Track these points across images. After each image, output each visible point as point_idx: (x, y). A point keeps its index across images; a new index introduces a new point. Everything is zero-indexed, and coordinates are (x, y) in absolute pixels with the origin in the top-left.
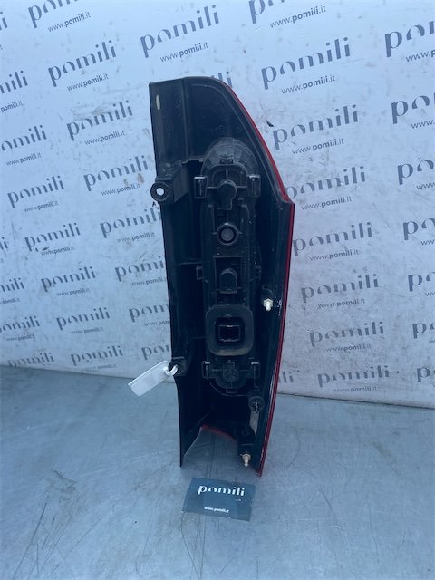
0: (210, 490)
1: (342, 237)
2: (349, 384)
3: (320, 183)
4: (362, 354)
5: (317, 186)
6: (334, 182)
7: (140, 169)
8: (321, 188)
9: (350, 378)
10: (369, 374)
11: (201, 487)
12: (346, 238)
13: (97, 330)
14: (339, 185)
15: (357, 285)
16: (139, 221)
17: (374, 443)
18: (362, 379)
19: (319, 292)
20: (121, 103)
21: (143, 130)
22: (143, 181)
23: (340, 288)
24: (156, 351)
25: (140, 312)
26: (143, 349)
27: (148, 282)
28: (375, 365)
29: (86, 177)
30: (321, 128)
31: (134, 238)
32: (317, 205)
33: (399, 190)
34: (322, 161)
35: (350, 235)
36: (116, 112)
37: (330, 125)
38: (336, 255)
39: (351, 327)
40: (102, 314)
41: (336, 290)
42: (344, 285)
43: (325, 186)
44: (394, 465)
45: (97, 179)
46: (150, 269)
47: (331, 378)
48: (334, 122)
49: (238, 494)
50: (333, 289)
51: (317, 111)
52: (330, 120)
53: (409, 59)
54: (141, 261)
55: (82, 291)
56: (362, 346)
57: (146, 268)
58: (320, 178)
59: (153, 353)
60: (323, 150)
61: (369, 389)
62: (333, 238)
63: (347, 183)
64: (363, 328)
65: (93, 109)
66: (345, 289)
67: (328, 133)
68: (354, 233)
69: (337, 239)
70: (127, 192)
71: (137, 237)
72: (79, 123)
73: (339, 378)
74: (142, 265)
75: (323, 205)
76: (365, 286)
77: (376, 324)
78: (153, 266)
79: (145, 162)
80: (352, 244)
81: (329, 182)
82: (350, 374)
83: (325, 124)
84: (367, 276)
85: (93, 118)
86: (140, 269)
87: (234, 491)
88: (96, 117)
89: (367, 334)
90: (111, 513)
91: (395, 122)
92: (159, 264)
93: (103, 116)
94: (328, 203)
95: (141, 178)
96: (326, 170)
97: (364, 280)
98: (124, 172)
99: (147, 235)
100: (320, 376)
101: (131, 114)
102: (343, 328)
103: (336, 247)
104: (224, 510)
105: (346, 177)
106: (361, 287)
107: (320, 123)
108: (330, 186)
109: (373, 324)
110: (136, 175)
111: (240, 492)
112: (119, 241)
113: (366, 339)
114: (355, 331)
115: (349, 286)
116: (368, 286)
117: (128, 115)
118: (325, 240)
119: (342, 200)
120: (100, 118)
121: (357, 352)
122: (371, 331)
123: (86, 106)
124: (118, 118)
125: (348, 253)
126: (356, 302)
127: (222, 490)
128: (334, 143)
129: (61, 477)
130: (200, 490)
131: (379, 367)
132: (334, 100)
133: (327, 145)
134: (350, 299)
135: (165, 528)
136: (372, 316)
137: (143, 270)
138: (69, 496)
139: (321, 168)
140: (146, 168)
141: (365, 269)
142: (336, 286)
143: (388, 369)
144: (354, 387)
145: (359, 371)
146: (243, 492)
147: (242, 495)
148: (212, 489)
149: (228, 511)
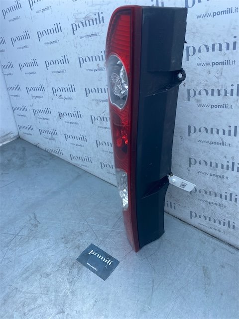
0: (95, 254)
1: (221, 132)
2: (208, 224)
3: (213, 90)
4: (220, 209)
5: (210, 92)
6: (223, 93)
8: (212, 94)
9: (210, 220)
10: (222, 223)
11: (92, 251)
12: (224, 133)
13: (81, 146)
14: (226, 95)
15: (225, 167)
17: (204, 267)
18: (217, 224)
19: (200, 163)
20: (98, 13)
23: (214, 165)
25: (101, 143)
26: (101, 163)
27: (105, 128)
28: (227, 220)
29: (79, 58)
30: (220, 49)
31: (100, 101)
32: (207, 106)
34: (217, 75)
35: (227, 132)
36: (96, 19)
37: (228, 49)
38: (215, 143)
39: (216, 191)
40: (83, 139)
41: (211, 166)
42: (217, 164)
43: (216, 93)
44: (207, 286)
45: (84, 61)
46: (107, 120)
47: (198, 216)
48: (231, 47)
50: (209, 164)
51: (220, 36)
52: (228, 45)
55: (76, 123)
56: (221, 205)
57: (105, 119)
58: (213, 87)
60: (220, 66)
61: (220, 231)
62: (215, 131)
63: (232, 95)
64: (224, 195)
65: (84, 16)
66: (217, 166)
67: (225, 54)
68: (230, 131)
69: (218, 133)
70: (99, 72)
72: (77, 24)
73: (203, 218)
75: (212, 106)
76: (230, 169)
77: (233, 195)
80: (227, 139)
81: (219, 91)
82: (210, 218)
83: (224, 47)
84: (233, 163)
85: (84, 22)
86: (102, 120)
87: (107, 260)
88: (85, 21)
89: (226, 199)
90: (45, 246)
93: (89, 21)
94: (216, 106)
96: (218, 82)
97: (230, 165)
98: (98, 59)
100: (191, 212)
101: (103, 22)
102: (211, 190)
103: (216, 138)
104: (95, 269)
105: (232, 91)
106: (228, 169)
107: (220, 45)
108: (219, 94)
109: (231, 195)
111: (109, 262)
112: (93, 100)
113: (224, 202)
114: (218, 195)
115: (220, 166)
116: (233, 170)
117: (102, 22)
118: (209, 131)
119: (225, 106)
120: (87, 22)
121: (217, 207)
122: (228, 198)
123: (81, 13)
124: (97, 24)
125: (223, 144)
126: (222, 177)
127: (101, 257)
128: (228, 63)
129: (35, 217)
130: (91, 252)
131: (229, 222)
132: (234, 29)
133: (223, 63)
134: (219, 174)
135: (64, 265)
136: (232, 190)
138: (33, 229)
139: (215, 80)
141: (233, 158)
142: (211, 163)
143: (235, 225)
144: (211, 226)
145: (216, 219)
146: (111, 263)
147: (109, 264)
148: (97, 255)
149: (97, 270)
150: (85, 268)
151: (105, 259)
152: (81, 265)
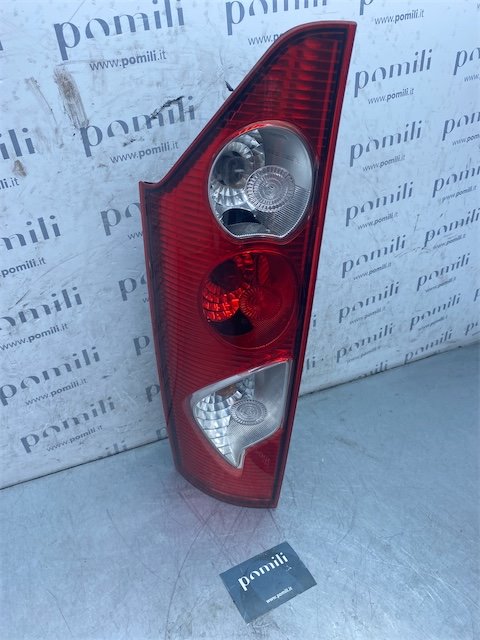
0: (252, 578)
7: (19, 153)
11: (240, 580)
16: (15, 242)
17: (336, 438)
21: (27, 81)
22: (24, 174)
24: (45, 435)
25: (18, 386)
27: (31, 339)
33: (349, 173)
44: (366, 452)
46: (36, 316)
49: (282, 562)
53: (377, 22)
54: (19, 308)
57: (29, 317)
59: (42, 439)
71: (12, 270)
74: (22, 315)
78: (41, 311)
79: (28, 141)
86: (18, 321)
87: (275, 561)
91: (356, 96)
92: (52, 306)
95: (22, 168)
99: (31, 264)
104: (286, 591)
110: (10, 162)
111: (281, 559)
127: (264, 569)
130: (244, 585)
131: (308, 360)
137: (24, 320)
140: (32, 151)
146: (284, 557)
147: (286, 560)
148: (254, 575)
149: (291, 588)
150: (276, 613)
151: (271, 564)
152: (265, 618)
